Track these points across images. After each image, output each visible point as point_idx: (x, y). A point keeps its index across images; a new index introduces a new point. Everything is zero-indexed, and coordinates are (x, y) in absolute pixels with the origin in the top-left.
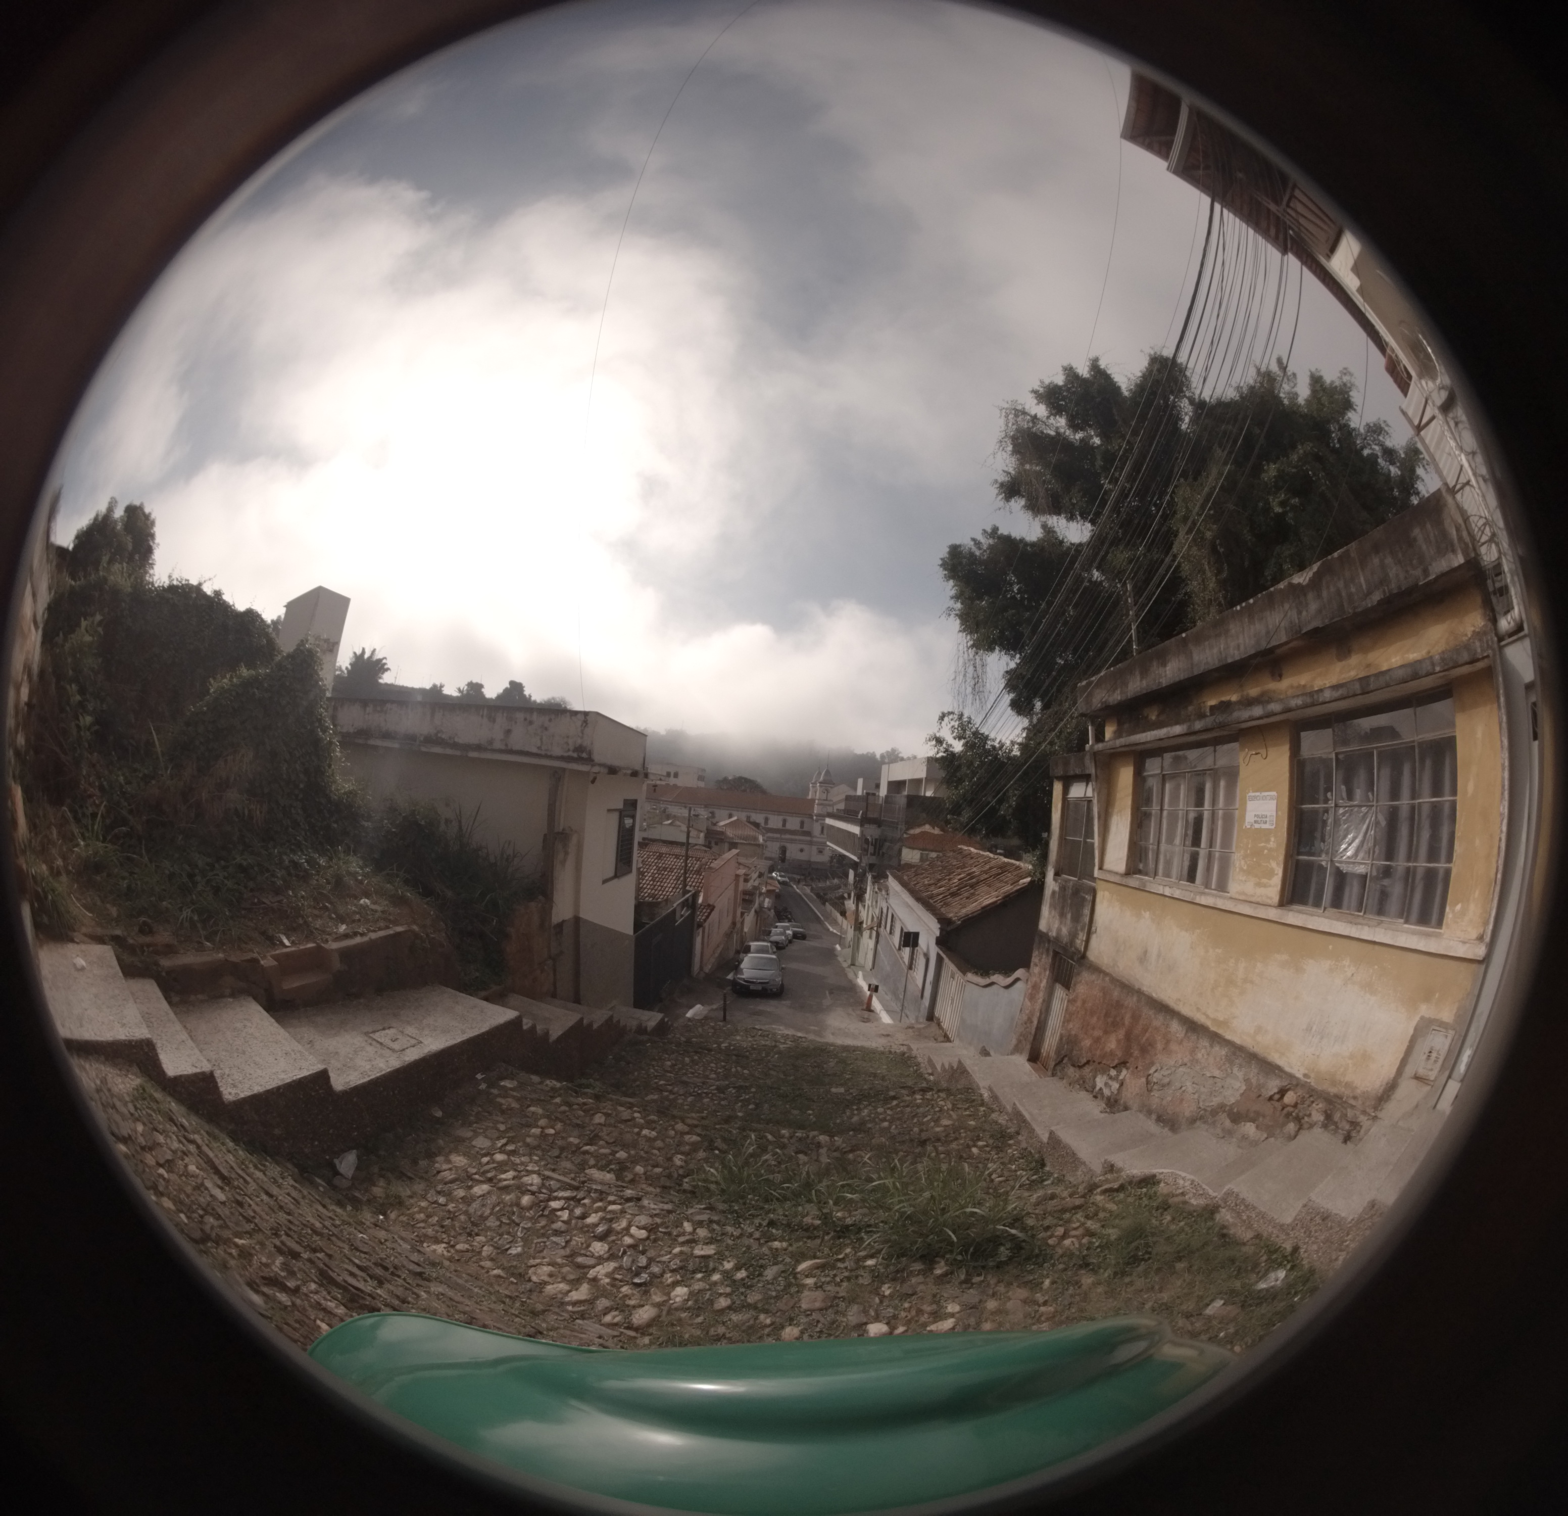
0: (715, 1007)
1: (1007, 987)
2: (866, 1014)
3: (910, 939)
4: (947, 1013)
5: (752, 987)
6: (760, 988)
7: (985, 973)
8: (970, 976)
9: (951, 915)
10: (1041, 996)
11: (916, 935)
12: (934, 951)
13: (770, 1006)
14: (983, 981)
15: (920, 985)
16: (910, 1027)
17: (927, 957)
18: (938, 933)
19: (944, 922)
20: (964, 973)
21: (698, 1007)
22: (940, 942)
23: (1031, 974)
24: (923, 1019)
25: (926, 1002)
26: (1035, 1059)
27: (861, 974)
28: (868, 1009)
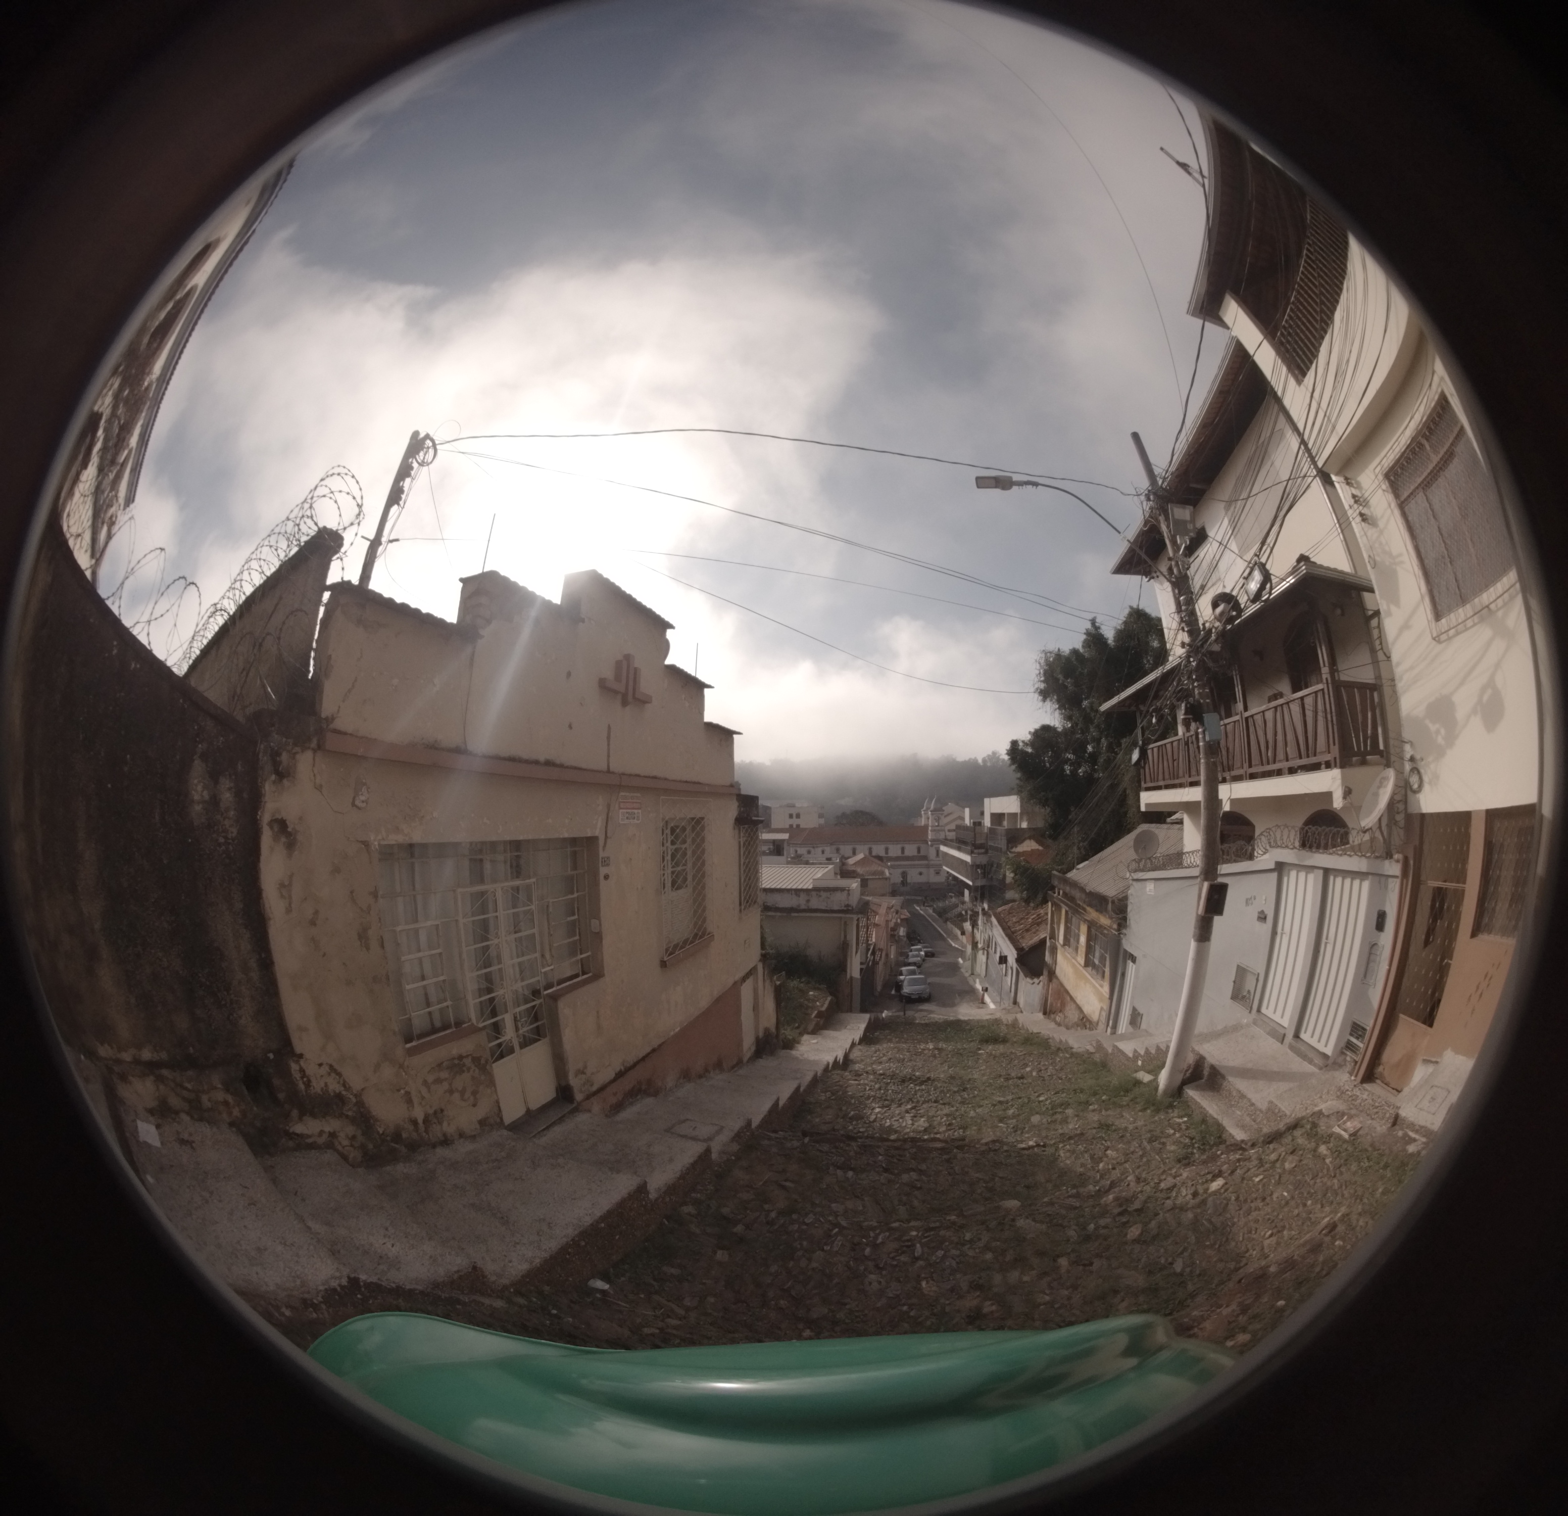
0: (894, 1010)
1: (1038, 984)
2: (981, 1005)
3: (1003, 960)
4: (1021, 1000)
5: (913, 997)
6: (917, 997)
7: (1032, 979)
8: (1028, 980)
9: (1024, 945)
10: (1046, 987)
11: (1006, 957)
12: (1015, 966)
13: (925, 1006)
14: (1031, 981)
15: (1009, 983)
16: (1004, 1009)
17: (1012, 968)
18: (1016, 956)
19: (1019, 950)
20: (1026, 976)
21: (885, 1011)
22: (1017, 960)
23: (1044, 978)
24: (1011, 1004)
25: (1013, 994)
26: (1045, 1013)
27: (978, 981)
28: (983, 1002)
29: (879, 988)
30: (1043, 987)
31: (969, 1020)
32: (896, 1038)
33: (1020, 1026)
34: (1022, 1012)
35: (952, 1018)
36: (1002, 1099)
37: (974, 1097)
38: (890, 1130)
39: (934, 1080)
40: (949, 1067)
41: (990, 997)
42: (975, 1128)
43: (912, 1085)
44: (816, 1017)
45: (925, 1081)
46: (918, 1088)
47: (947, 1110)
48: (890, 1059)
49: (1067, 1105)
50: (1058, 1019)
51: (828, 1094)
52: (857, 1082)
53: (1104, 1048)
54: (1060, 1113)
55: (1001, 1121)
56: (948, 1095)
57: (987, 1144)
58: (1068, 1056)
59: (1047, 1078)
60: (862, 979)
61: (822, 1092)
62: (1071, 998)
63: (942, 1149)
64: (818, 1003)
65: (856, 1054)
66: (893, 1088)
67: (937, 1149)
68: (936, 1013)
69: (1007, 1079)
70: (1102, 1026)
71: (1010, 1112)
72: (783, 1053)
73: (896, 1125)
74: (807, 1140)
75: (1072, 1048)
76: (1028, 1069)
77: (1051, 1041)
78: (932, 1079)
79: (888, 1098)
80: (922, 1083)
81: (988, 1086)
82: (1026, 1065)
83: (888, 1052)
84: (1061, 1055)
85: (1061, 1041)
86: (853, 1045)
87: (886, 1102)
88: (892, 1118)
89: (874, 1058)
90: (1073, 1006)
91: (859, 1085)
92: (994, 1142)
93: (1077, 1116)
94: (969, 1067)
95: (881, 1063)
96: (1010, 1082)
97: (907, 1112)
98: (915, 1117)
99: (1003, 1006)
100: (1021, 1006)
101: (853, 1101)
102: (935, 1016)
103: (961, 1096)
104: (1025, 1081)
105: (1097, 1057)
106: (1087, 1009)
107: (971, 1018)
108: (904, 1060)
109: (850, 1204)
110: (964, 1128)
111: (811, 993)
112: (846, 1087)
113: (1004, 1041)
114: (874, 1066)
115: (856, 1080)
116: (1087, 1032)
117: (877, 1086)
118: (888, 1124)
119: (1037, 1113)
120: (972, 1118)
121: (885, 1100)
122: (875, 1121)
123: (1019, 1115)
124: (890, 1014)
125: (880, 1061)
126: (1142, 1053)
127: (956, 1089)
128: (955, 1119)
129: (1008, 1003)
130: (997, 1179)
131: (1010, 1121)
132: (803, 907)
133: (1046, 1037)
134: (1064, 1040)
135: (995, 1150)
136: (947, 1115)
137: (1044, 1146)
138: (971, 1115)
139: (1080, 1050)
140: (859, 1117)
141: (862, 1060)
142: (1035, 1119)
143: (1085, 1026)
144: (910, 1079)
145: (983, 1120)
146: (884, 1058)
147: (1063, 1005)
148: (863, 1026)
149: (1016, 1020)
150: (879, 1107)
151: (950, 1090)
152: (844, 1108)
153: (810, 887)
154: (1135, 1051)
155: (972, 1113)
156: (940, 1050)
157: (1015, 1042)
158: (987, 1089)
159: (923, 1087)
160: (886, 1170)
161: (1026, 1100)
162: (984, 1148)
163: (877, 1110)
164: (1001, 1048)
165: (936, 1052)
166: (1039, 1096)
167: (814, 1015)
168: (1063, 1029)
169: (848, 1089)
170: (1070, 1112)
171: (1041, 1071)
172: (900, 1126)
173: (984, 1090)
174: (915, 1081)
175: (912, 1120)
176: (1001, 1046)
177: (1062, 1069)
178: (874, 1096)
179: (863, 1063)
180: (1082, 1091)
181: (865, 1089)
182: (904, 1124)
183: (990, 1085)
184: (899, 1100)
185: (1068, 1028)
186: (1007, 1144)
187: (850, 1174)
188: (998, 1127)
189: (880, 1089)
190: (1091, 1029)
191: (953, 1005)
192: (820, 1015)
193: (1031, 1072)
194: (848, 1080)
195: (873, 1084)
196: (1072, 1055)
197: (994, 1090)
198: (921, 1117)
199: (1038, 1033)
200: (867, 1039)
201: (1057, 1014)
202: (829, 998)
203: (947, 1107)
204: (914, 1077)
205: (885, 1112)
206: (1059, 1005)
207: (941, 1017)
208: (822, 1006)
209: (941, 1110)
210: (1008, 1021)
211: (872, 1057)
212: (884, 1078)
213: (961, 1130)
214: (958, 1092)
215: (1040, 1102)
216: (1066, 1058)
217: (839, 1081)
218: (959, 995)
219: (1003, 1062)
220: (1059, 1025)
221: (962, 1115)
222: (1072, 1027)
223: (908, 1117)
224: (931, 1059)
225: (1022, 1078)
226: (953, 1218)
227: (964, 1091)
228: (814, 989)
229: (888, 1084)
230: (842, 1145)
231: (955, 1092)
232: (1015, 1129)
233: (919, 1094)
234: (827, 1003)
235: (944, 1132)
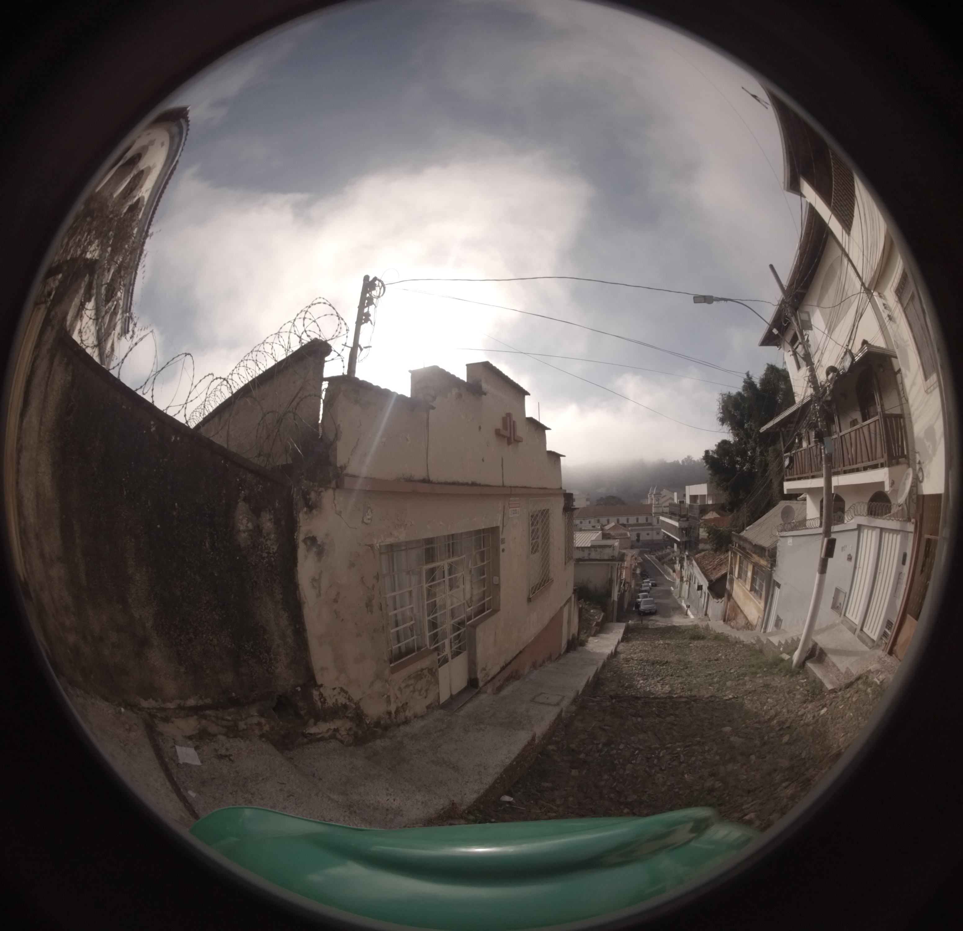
0: (635, 620)
1: (721, 602)
2: (686, 616)
3: (700, 588)
4: (710, 612)
5: (646, 612)
6: (649, 612)
7: (718, 599)
8: (715, 600)
9: (711, 579)
10: (726, 604)
11: (702, 586)
12: (707, 591)
13: (653, 618)
14: (717, 601)
15: (703, 603)
16: (700, 619)
17: (705, 593)
18: (707, 585)
19: (709, 581)
20: (714, 598)
21: (630, 621)
22: (709, 588)
23: (725, 599)
24: (703, 615)
25: (705, 609)
26: (724, 621)
27: (683, 601)
28: (687, 614)
29: (626, 606)
30: (724, 605)
31: (680, 626)
32: (641, 638)
33: (711, 629)
34: (710, 620)
35: (669, 625)
36: (710, 672)
37: (692, 672)
38: (650, 693)
39: (670, 663)
40: (676, 655)
41: (691, 611)
42: (697, 690)
43: (658, 666)
44: (595, 626)
45: (665, 663)
46: (661, 668)
47: (680, 680)
48: (641, 650)
49: (744, 675)
50: (732, 624)
51: (612, 673)
52: (627, 665)
53: (761, 641)
54: (742, 679)
55: (710, 685)
56: (678, 671)
57: (708, 698)
58: (741, 646)
59: (730, 660)
60: (618, 601)
61: (608, 672)
62: (741, 611)
63: (686, 702)
64: (596, 617)
65: (621, 648)
66: (648, 668)
67: (683, 702)
68: (660, 622)
69: (709, 661)
70: (758, 628)
71: (715, 680)
72: (580, 648)
73: (653, 690)
74: (614, 701)
75: (743, 641)
76: (720, 655)
77: (729, 637)
78: (669, 662)
79: (646, 674)
80: (663, 665)
81: (699, 666)
82: (718, 652)
83: (639, 646)
84: (738, 646)
85: (735, 637)
86: (619, 643)
87: (645, 677)
88: (650, 686)
89: (631, 650)
90: (742, 616)
91: (628, 667)
92: (711, 697)
93: (751, 681)
94: (686, 655)
95: (635, 653)
96: (711, 662)
97: (658, 682)
98: (663, 685)
99: (699, 617)
100: (709, 616)
101: (626, 677)
102: (660, 623)
103: (685, 672)
104: (719, 662)
105: (757, 647)
106: (750, 618)
107: (681, 624)
108: (649, 650)
109: (641, 736)
110: (691, 690)
111: (592, 611)
112: (622, 668)
113: (703, 638)
114: (632, 655)
115: (627, 664)
116: (749, 632)
117: (639, 667)
118: (648, 690)
119: (730, 680)
120: (695, 684)
121: (645, 675)
122: (640, 688)
123: (720, 682)
124: (633, 623)
125: (635, 652)
126: (783, 642)
127: (682, 668)
128: (685, 685)
129: (701, 615)
130: (714, 717)
131: (715, 685)
132: (586, 558)
133: (727, 635)
134: (737, 637)
135: (712, 701)
136: (681, 683)
137: (737, 698)
138: (694, 683)
139: (748, 642)
140: (631, 686)
141: (624, 652)
142: (729, 683)
143: (749, 628)
144: (657, 662)
145: (701, 685)
146: (637, 650)
147: (736, 615)
148: (622, 631)
149: (708, 625)
150: (642, 680)
151: (678, 669)
152: (622, 681)
153: (589, 545)
154: (780, 642)
155: (694, 682)
156: (668, 644)
157: (710, 639)
158: (699, 667)
159: (664, 667)
160: (658, 716)
161: (724, 673)
162: (707, 700)
163: (641, 682)
164: (702, 643)
165: (666, 646)
166: (730, 670)
167: (594, 625)
168: (735, 630)
169: (623, 669)
170: (747, 678)
171: (727, 655)
172: (655, 691)
173: (697, 668)
174: (660, 663)
175: (662, 687)
176: (702, 641)
177: (738, 654)
178: (638, 673)
179: (625, 653)
180: (753, 666)
181: (633, 669)
182: (657, 689)
183: (700, 665)
184: (652, 675)
185: (738, 630)
186: (718, 697)
187: (639, 719)
188: (709, 689)
189: (641, 669)
190: (752, 630)
191: (670, 616)
192: (598, 624)
193: (721, 656)
194: (623, 664)
195: (637, 666)
196: (744, 645)
197: (702, 667)
198: (667, 684)
199: (722, 633)
200: (625, 639)
201: (732, 621)
202: (603, 614)
203: (680, 678)
204: (659, 661)
205: (646, 683)
206: (733, 615)
207: (663, 624)
208: (599, 618)
209: (677, 680)
210: (702, 625)
211: (630, 649)
212: (642, 662)
213: (689, 692)
214: (683, 669)
215: (731, 673)
216: (740, 647)
217: (617, 665)
218: (673, 610)
219: (705, 651)
220: (733, 628)
221: (689, 683)
222: (741, 629)
223: (659, 685)
224: (663, 650)
225: (717, 660)
226: (698, 739)
227: (686, 668)
228: (594, 608)
229: (645, 666)
230: (633, 703)
231: (682, 669)
232: (718, 690)
233: (662, 671)
234: (601, 616)
235: (680, 693)
